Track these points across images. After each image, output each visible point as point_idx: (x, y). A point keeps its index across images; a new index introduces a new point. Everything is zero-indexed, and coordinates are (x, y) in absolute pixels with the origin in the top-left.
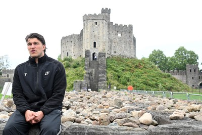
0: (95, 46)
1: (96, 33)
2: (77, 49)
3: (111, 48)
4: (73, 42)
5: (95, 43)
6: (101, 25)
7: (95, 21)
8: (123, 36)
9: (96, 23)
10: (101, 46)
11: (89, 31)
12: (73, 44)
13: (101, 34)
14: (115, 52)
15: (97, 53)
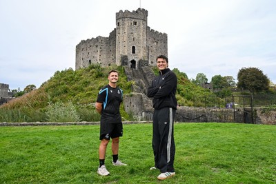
0: (134, 52)
1: (135, 35)
2: (105, 56)
3: (148, 57)
4: (99, 47)
5: (134, 48)
6: (142, 26)
7: (133, 20)
8: (159, 45)
9: (135, 23)
10: (142, 52)
11: (126, 31)
12: (99, 50)
13: (141, 38)
14: (152, 62)
15: (137, 60)
